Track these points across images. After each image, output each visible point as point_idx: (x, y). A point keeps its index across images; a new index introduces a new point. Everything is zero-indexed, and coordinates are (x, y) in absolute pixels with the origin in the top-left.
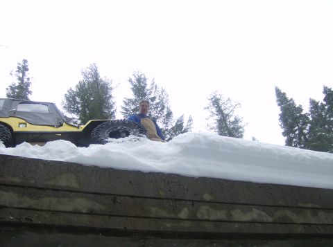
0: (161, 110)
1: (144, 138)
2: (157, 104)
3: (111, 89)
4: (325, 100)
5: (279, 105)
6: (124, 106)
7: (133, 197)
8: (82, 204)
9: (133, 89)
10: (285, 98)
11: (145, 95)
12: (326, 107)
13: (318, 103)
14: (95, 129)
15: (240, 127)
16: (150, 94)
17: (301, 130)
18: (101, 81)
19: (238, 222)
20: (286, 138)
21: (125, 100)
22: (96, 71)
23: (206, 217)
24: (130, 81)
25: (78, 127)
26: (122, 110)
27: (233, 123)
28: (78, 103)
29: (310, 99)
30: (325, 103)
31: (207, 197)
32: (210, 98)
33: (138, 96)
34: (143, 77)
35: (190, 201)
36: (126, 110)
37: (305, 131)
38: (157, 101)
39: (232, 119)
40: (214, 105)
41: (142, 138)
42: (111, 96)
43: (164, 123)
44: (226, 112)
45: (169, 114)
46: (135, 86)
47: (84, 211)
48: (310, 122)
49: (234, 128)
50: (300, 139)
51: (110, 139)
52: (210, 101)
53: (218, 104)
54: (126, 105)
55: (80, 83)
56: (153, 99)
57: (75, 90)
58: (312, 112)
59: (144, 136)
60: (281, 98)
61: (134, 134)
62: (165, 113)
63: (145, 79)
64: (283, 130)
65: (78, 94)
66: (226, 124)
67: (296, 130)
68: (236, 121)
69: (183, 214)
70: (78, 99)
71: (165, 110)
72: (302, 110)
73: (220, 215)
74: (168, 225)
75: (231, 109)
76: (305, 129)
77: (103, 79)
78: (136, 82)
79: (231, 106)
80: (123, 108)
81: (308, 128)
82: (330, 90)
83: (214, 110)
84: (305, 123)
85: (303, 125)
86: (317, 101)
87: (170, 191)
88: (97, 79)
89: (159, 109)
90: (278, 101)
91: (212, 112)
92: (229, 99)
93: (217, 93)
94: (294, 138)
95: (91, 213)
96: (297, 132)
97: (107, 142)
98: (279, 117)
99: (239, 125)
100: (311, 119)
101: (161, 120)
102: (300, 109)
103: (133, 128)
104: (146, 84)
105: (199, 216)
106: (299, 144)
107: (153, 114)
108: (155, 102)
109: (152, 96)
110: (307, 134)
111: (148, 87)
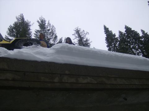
0: (52, 35)
1: (39, 46)
2: (50, 32)
3: (30, 25)
4: (125, 32)
5: (105, 33)
6: (35, 33)
7: (33, 72)
8: (9, 76)
9: (39, 25)
10: (108, 30)
11: (45, 28)
12: (126, 35)
13: (122, 33)
14: (17, 42)
15: (89, 43)
16: (47, 28)
17: (115, 44)
18: (26, 22)
19: (81, 83)
20: (108, 48)
21: (36, 30)
22: (23, 17)
23: (67, 81)
24: (38, 22)
25: (10, 42)
26: (34, 35)
27: (85, 41)
28: (14, 32)
29: (119, 31)
30: (125, 33)
31: (67, 72)
32: (75, 30)
33: (42, 29)
34: (44, 20)
35: (59, 74)
36: (36, 35)
37: (117, 45)
38: (50, 31)
39: (85, 40)
40: (77, 33)
41: (38, 46)
42: (30, 29)
43: (54, 41)
44: (82, 36)
45: (56, 37)
46: (40, 24)
47: (11, 79)
48: (119, 41)
49: (86, 44)
50: (114, 48)
51: (23, 47)
52: (75, 31)
53: (78, 33)
54: (36, 32)
55: (15, 23)
56: (49, 30)
57: (13, 26)
58: (120, 37)
59: (39, 45)
60: (106, 30)
61: (35, 44)
62: (54, 37)
63: (45, 21)
64: (107, 45)
65: (14, 28)
66: (82, 42)
67: (113, 45)
68: (87, 40)
69: (56, 80)
70: (14, 30)
71: (54, 35)
72: (115, 36)
73: (73, 80)
74: (49, 85)
75: (84, 35)
76: (116, 44)
77: (26, 21)
78: (41, 22)
79: (85, 34)
80: (34, 34)
81: (118, 44)
82: (128, 27)
83: (77, 35)
84: (117, 42)
85: (115, 42)
86: (122, 32)
87: (50, 70)
88: (23, 21)
89: (51, 35)
90: (105, 31)
91: (76, 36)
92: (83, 31)
93: (79, 28)
94: (112, 48)
95: (14, 80)
96: (113, 46)
97: (22, 48)
98: (105, 39)
99: (88, 42)
100: (119, 40)
101: (52, 40)
102: (115, 35)
103: (34, 42)
104: (45, 23)
105: (63, 81)
106: (114, 50)
107: (48, 37)
108: (49, 32)
109: (48, 29)
110: (117, 46)
111: (46, 25)
